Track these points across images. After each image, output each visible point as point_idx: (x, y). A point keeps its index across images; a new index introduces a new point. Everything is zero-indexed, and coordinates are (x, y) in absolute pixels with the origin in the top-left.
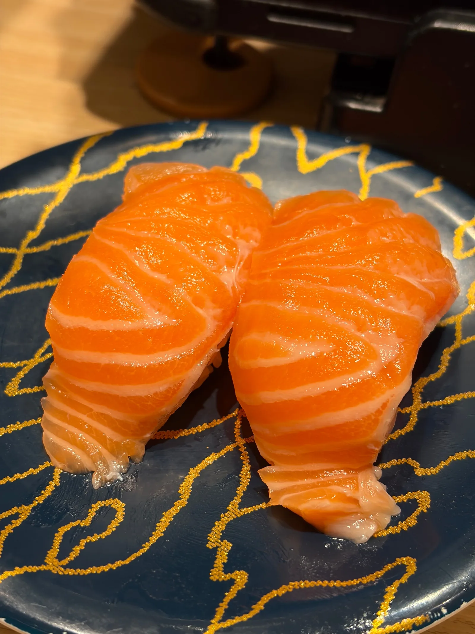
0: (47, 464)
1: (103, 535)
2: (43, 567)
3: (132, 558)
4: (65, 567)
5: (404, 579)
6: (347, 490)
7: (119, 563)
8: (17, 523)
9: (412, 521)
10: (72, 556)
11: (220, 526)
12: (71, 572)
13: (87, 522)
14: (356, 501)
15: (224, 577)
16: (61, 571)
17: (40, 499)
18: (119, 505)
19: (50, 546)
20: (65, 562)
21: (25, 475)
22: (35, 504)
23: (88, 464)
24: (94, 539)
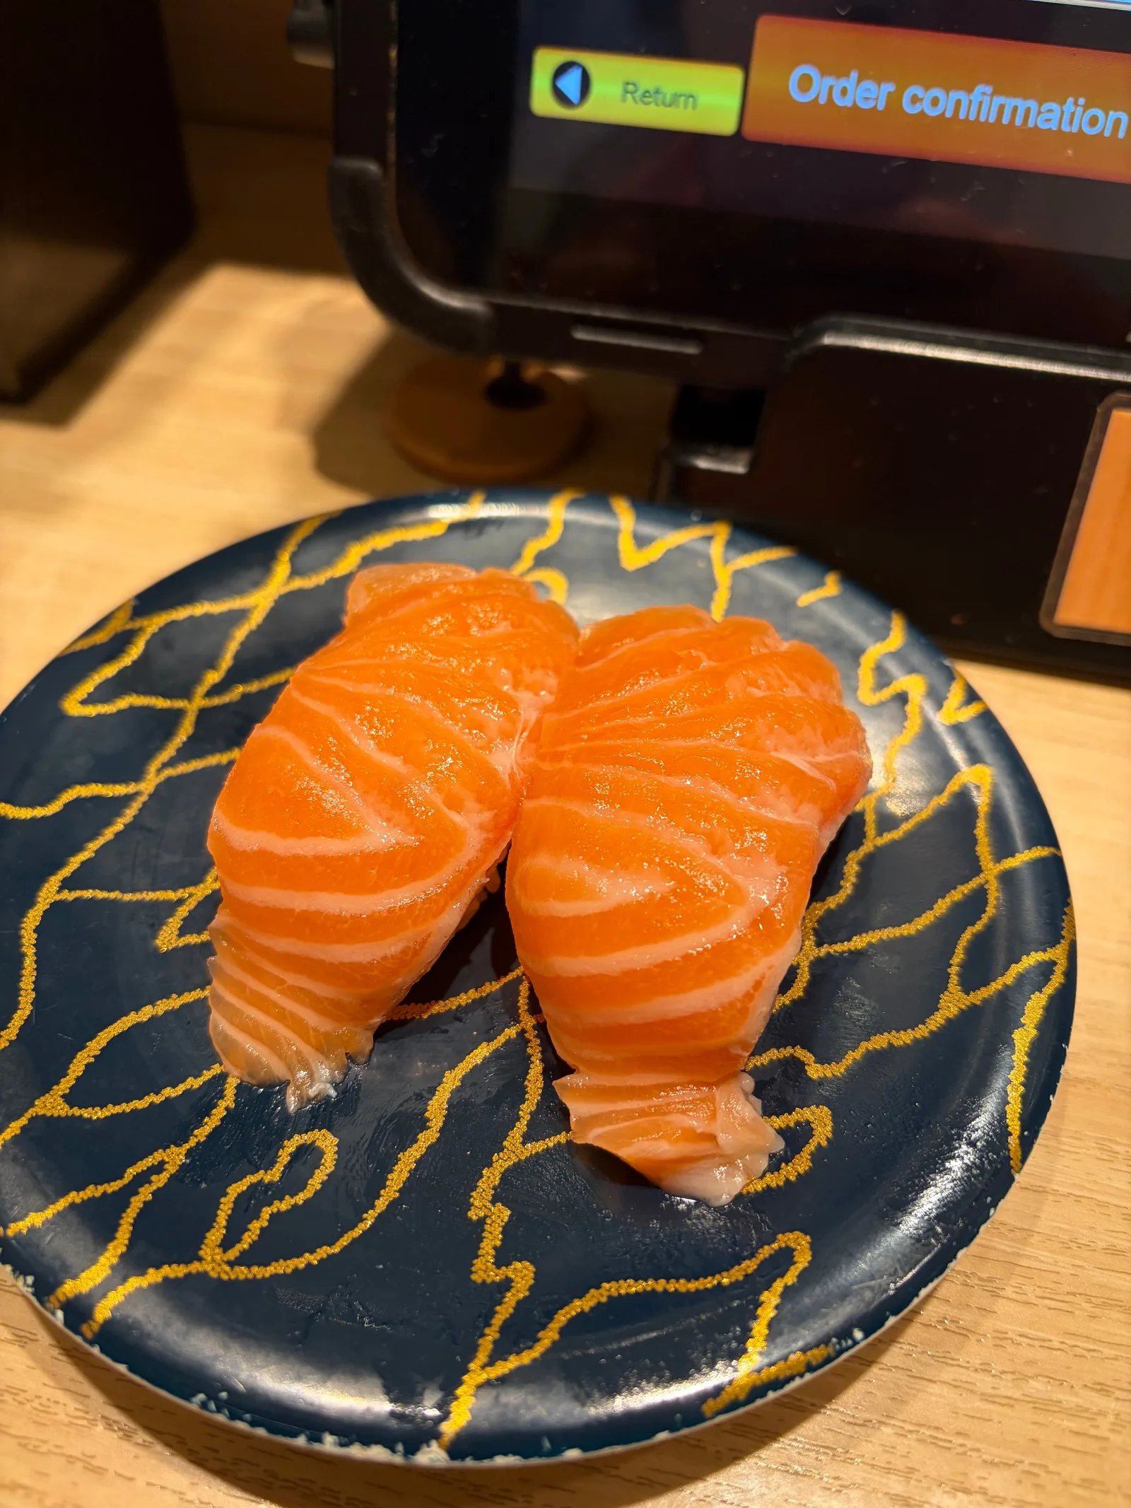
0: (216, 1069)
1: (300, 1198)
2: (195, 1267)
3: (345, 1241)
4: (232, 1264)
5: (790, 1278)
6: (695, 1122)
7: (324, 1252)
8: (160, 1181)
9: (802, 1164)
10: (248, 1239)
11: (491, 1177)
12: (242, 1272)
13: (273, 1175)
14: (712, 1138)
15: (495, 1276)
16: (227, 1274)
17: (201, 1134)
18: (327, 1142)
19: (209, 1224)
20: (233, 1254)
21: (181, 1088)
22: (193, 1142)
23: (279, 1070)
24: (284, 1205)
